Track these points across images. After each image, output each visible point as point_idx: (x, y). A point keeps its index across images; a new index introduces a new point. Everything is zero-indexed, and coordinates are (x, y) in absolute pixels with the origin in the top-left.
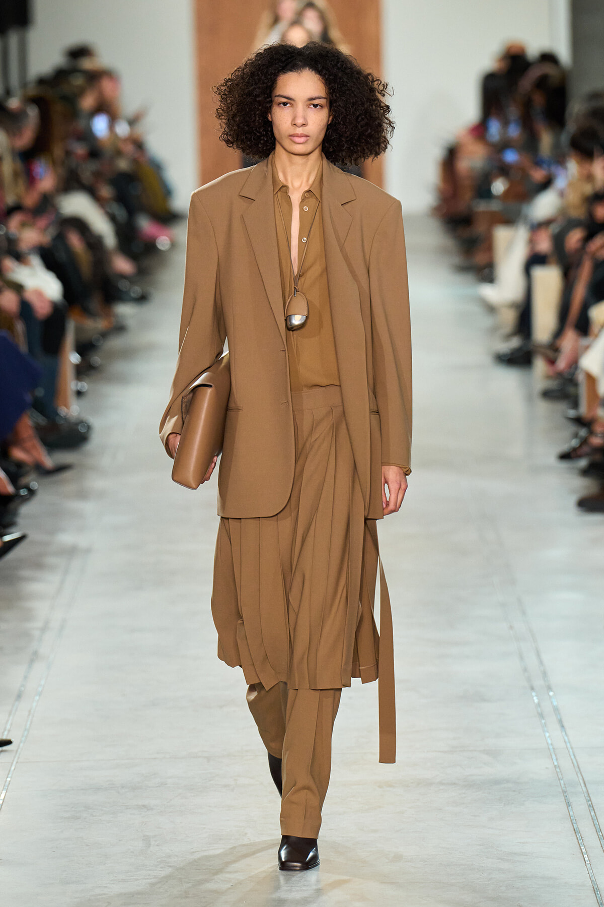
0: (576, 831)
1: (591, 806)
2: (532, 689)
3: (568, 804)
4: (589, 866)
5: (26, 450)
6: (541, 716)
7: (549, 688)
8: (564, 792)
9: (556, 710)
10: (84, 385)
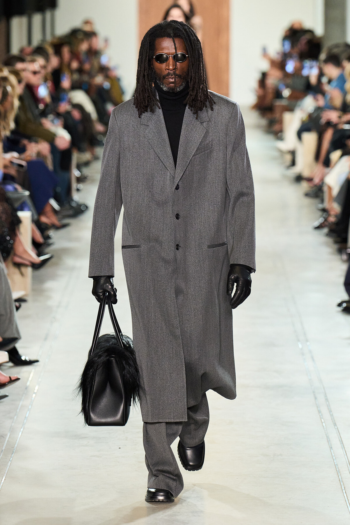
0: (319, 412)
1: (327, 400)
2: (299, 340)
3: (316, 398)
4: (325, 429)
5: (48, 217)
6: (303, 354)
7: (307, 341)
8: (314, 392)
9: (310, 352)
10: (81, 186)
